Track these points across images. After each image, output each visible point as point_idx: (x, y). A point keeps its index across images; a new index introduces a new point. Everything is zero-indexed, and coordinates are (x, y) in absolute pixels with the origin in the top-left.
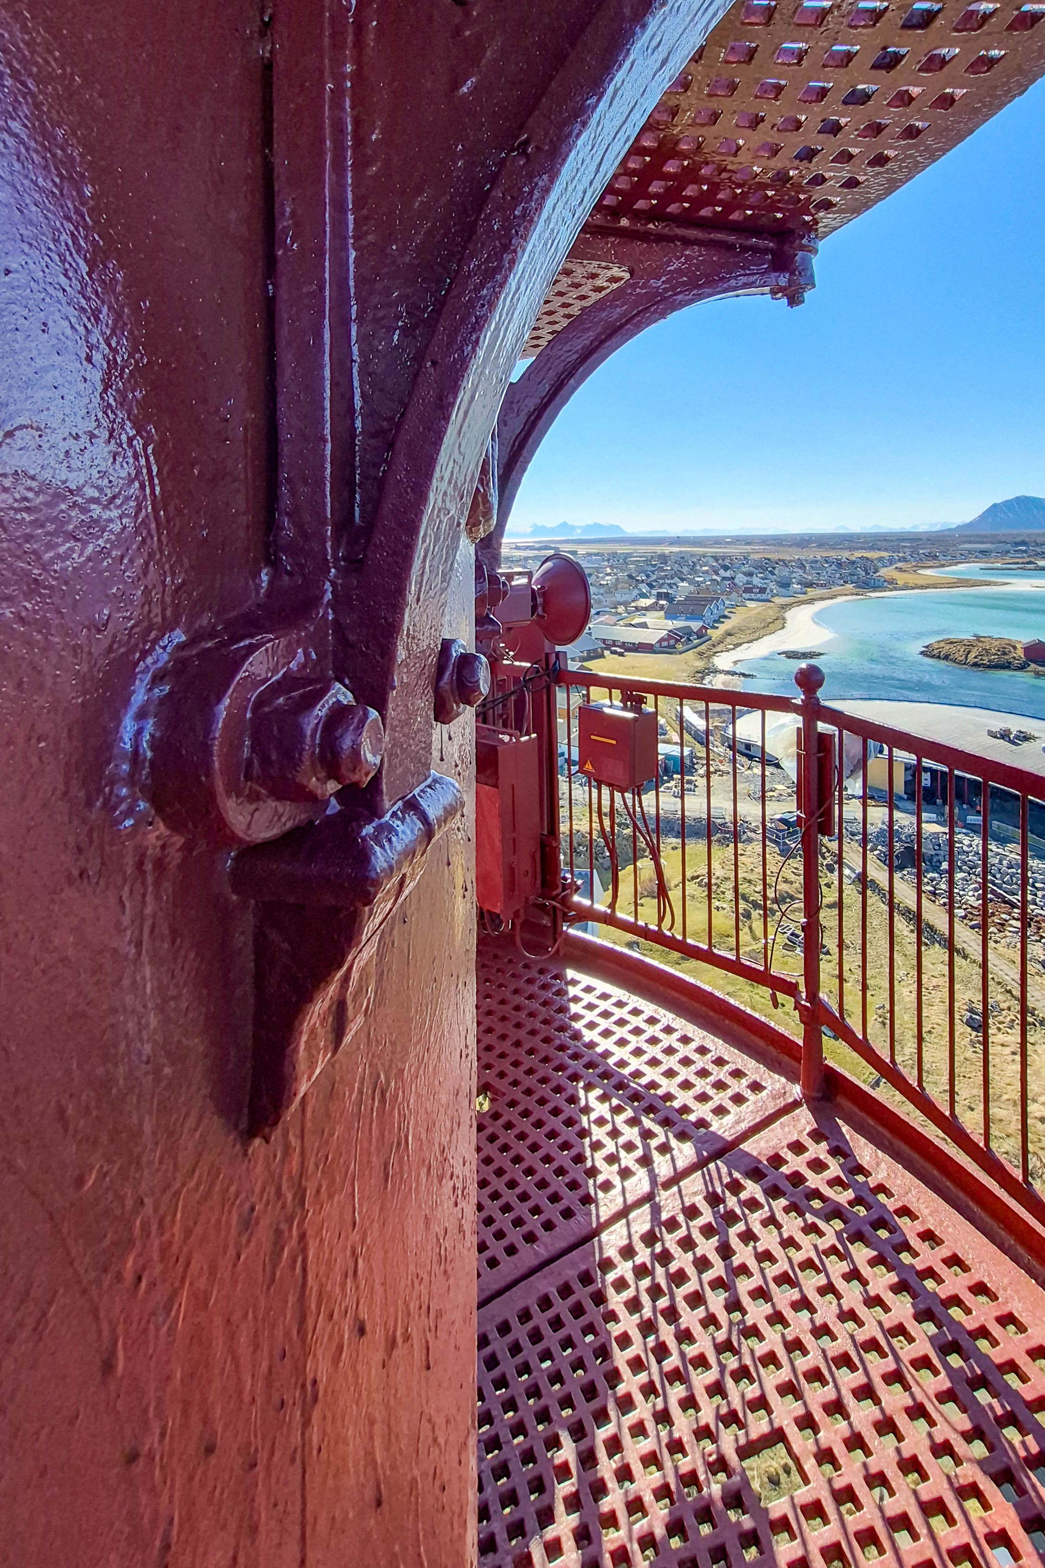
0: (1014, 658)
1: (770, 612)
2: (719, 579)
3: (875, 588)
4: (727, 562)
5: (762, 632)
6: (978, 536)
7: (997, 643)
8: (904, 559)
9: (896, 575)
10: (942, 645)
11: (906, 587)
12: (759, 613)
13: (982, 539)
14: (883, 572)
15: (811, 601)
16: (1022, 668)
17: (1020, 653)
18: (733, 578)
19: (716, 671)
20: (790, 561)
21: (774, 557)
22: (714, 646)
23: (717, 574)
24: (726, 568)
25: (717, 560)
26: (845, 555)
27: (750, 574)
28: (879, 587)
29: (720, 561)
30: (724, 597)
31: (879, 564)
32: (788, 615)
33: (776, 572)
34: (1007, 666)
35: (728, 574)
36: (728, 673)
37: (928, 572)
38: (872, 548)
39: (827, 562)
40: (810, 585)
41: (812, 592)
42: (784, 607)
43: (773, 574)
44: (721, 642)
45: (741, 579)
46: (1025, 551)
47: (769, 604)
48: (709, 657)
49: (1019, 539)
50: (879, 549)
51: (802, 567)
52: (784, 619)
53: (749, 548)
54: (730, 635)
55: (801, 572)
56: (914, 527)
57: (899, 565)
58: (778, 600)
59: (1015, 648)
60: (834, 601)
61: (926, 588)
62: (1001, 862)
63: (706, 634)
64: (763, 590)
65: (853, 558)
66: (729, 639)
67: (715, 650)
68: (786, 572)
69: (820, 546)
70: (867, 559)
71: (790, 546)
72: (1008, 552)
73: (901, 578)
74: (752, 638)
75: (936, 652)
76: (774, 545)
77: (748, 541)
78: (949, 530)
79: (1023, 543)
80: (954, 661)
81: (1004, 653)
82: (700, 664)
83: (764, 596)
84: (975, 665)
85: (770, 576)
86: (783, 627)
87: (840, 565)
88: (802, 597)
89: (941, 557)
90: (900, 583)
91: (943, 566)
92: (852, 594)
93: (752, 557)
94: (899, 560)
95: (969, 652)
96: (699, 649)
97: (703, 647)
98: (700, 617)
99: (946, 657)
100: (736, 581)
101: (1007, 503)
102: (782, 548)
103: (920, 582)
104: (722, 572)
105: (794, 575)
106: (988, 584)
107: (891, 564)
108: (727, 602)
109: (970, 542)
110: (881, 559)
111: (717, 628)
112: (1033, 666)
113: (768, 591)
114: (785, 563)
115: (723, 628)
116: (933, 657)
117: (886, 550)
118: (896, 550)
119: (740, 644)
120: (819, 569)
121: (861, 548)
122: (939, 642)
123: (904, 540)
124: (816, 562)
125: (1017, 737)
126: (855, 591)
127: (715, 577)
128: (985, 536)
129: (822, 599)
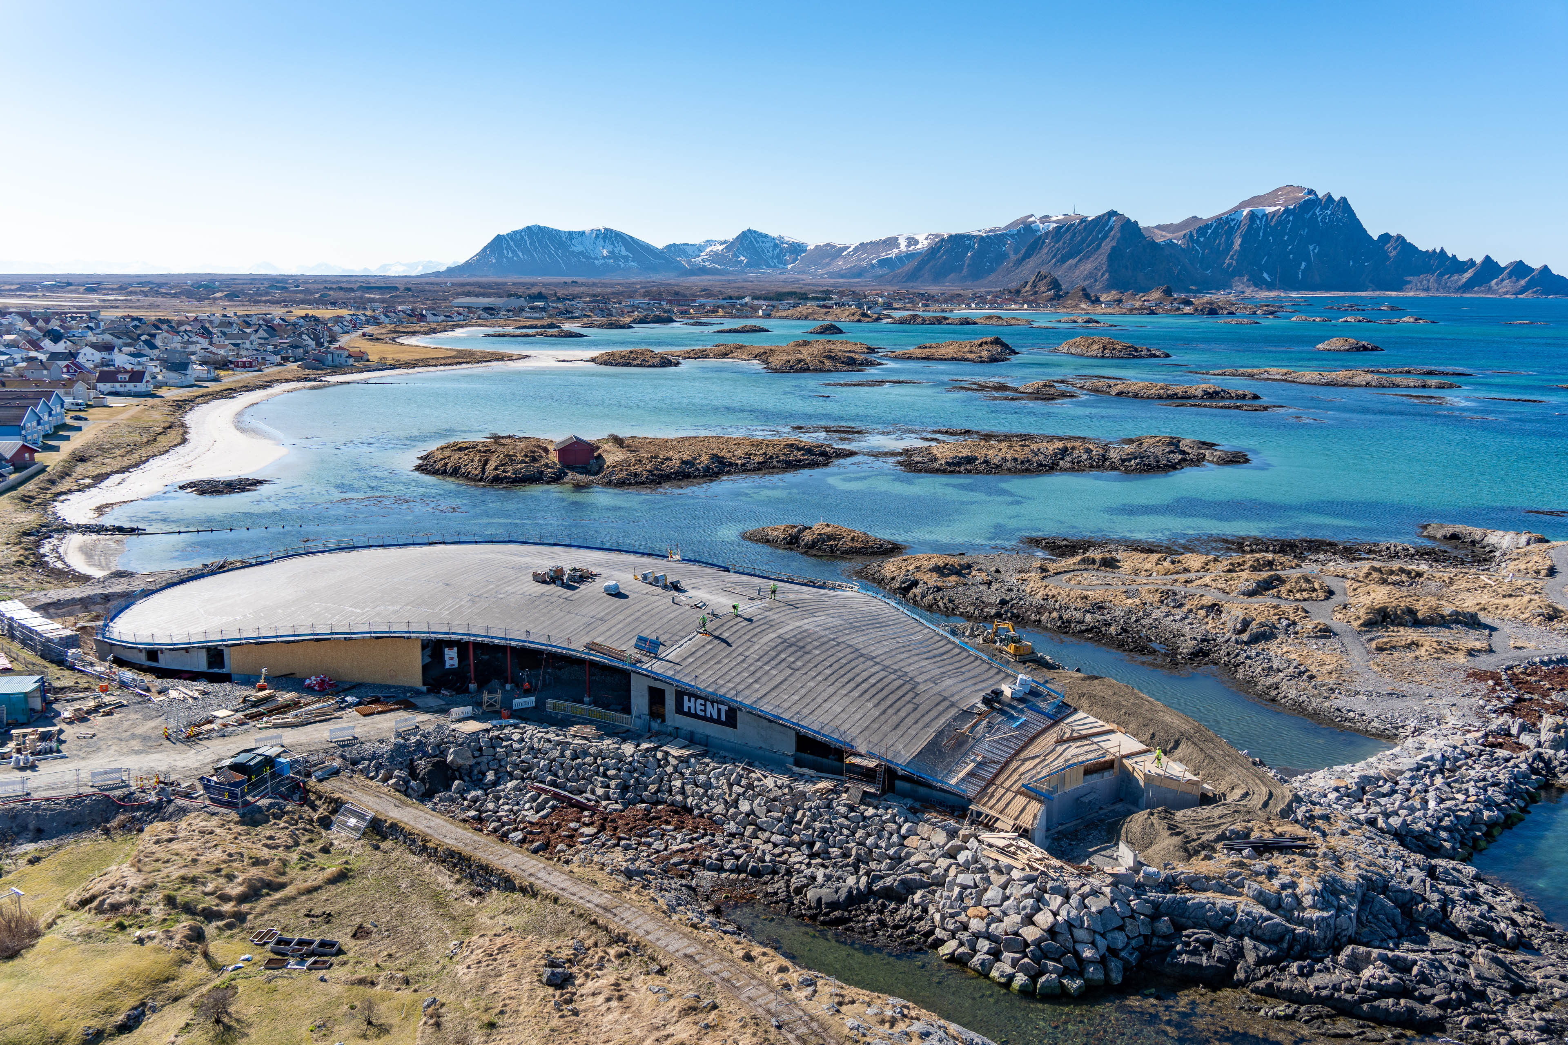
0: (547, 465)
1: (156, 415)
2: (43, 357)
3: (337, 368)
4: (54, 325)
5: (145, 452)
6: (479, 285)
7: (522, 445)
8: (375, 321)
9: (365, 346)
10: (447, 453)
11: (383, 366)
12: (133, 418)
13: (484, 290)
14: (344, 340)
15: (229, 393)
16: (557, 478)
17: (554, 457)
18: (73, 355)
20: (180, 323)
21: (151, 315)
22: (53, 482)
23: (38, 348)
24: (56, 337)
25: (32, 322)
26: (277, 312)
27: (108, 348)
28: (340, 366)
29: (40, 324)
30: (60, 391)
31: (336, 329)
32: (193, 418)
33: (158, 342)
34: (536, 478)
35: (61, 347)
36: (87, 528)
37: (413, 341)
38: (322, 302)
39: (248, 325)
40: (224, 364)
41: (229, 378)
42: (181, 405)
43: (153, 346)
44: (65, 474)
45: (88, 357)
46: (543, 309)
47: (150, 401)
48: (44, 505)
49: (535, 290)
50: (333, 304)
51: (206, 333)
52: (183, 426)
54: (82, 460)
55: (204, 342)
57: (369, 329)
58: (171, 394)
59: (546, 451)
60: (269, 391)
61: (415, 366)
62: (562, 756)
63: (32, 462)
64: (137, 376)
65: (293, 319)
66: (80, 469)
67: (55, 490)
68: (176, 342)
69: (232, 296)
70: (316, 319)
71: (175, 296)
72: (522, 310)
73: (375, 351)
74: (126, 462)
75: (439, 465)
76: (145, 294)
78: (437, 274)
79: (540, 296)
80: (467, 476)
81: (534, 460)
82: (26, 518)
83: (141, 387)
84: (496, 480)
85: (146, 350)
86: (184, 441)
87: (272, 329)
88: (213, 387)
89: (430, 317)
90: (374, 358)
91: (433, 331)
92: (298, 379)
93: (104, 314)
94: (368, 322)
95: (486, 462)
96: (21, 490)
97: (30, 487)
98: (15, 429)
99: (455, 472)
100: (81, 359)
101: (512, 235)
102: (160, 300)
103: (404, 357)
104: (47, 343)
105: (192, 348)
106: (500, 358)
107: (355, 328)
108: (68, 400)
109: (468, 294)
110: (338, 319)
111: (56, 449)
112: (571, 474)
113: (147, 377)
114: (174, 328)
115: (66, 448)
116: (435, 473)
117: (344, 305)
118: (360, 304)
119: (106, 476)
120: (235, 336)
121: (303, 302)
122: (442, 449)
123: (369, 289)
124: (230, 324)
125: (571, 578)
126: (302, 373)
127: (33, 354)
128: (489, 286)
129: (248, 389)
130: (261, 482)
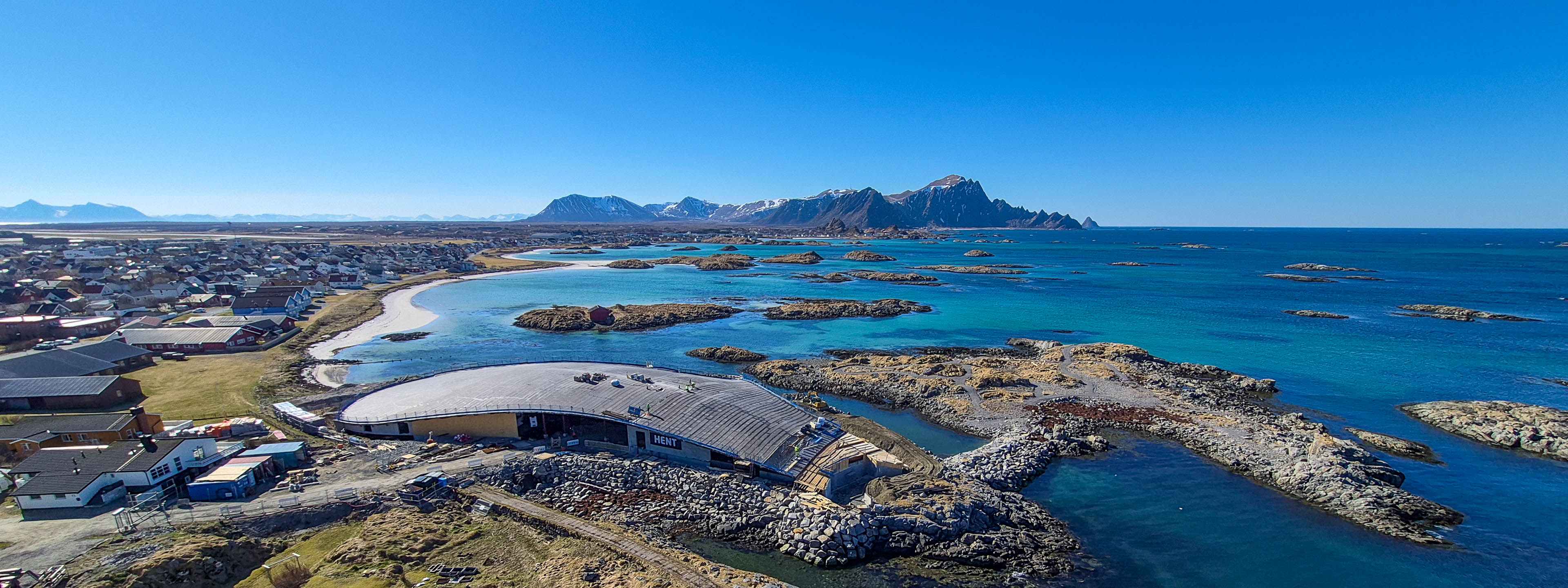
0: (584, 321)
1: (365, 299)
2: (297, 269)
3: (468, 272)
4: (303, 250)
5: (360, 319)
6: (546, 226)
7: (571, 311)
8: (488, 246)
9: (483, 259)
10: (530, 316)
11: (493, 270)
12: (352, 301)
13: (549, 229)
14: (471, 257)
15: (407, 286)
16: (590, 328)
17: (588, 317)
18: (314, 267)
19: (315, 362)
20: (377, 248)
21: (359, 244)
22: (306, 337)
23: (293, 264)
24: (304, 257)
25: (289, 249)
26: (433, 242)
27: (335, 263)
28: (470, 270)
29: (294, 249)
30: (307, 287)
31: (467, 250)
32: (385, 300)
33: (364, 259)
34: (579, 328)
35: (307, 263)
36: (329, 362)
37: (510, 256)
38: (458, 236)
39: (417, 249)
40: (404, 271)
41: (406, 278)
42: (380, 294)
43: (361, 262)
44: (313, 333)
45: (323, 268)
46: (581, 239)
47: (362, 292)
48: (302, 350)
49: (576, 229)
50: (465, 237)
51: (392, 254)
52: (381, 304)
53: (326, 236)
54: (323, 324)
55: (391, 259)
56: (492, 217)
57: (485, 251)
58: (372, 287)
59: (584, 313)
60: (430, 285)
61: (511, 270)
62: (593, 467)
63: (293, 326)
64: (352, 278)
65: (442, 245)
66: (322, 330)
67: (308, 341)
68: (375, 259)
69: (406, 233)
70: (455, 245)
71: (374, 233)
72: (569, 239)
73: (489, 263)
74: (349, 325)
75: (526, 322)
76: (355, 232)
77: (325, 228)
78: (522, 221)
79: (579, 232)
80: (541, 328)
81: (577, 318)
82: (292, 357)
83: (355, 284)
84: (557, 329)
85: (358, 264)
86: (382, 313)
87: (430, 251)
88: (397, 283)
89: (519, 244)
90: (489, 266)
91: (522, 251)
92: (446, 278)
93: (332, 244)
94: (484, 247)
95: (552, 320)
96: (288, 342)
97: (293, 340)
98: (282, 309)
99: (535, 326)
100: (319, 269)
101: (563, 199)
102: (365, 236)
103: (505, 265)
104: (298, 261)
105: (384, 262)
106: (559, 265)
107: (478, 250)
108: (312, 292)
109: (540, 231)
110: (467, 246)
111: (307, 319)
112: (597, 325)
113: (358, 278)
114: (373, 251)
115: (313, 319)
116: (524, 326)
117: (471, 237)
118: (480, 237)
119: (338, 333)
120: (409, 255)
121: (448, 236)
122: (527, 314)
123: (485, 229)
124: (406, 249)
125: (594, 379)
126: (448, 275)
127: (290, 266)
128: (551, 227)
129: (418, 284)
130: (427, 334)
